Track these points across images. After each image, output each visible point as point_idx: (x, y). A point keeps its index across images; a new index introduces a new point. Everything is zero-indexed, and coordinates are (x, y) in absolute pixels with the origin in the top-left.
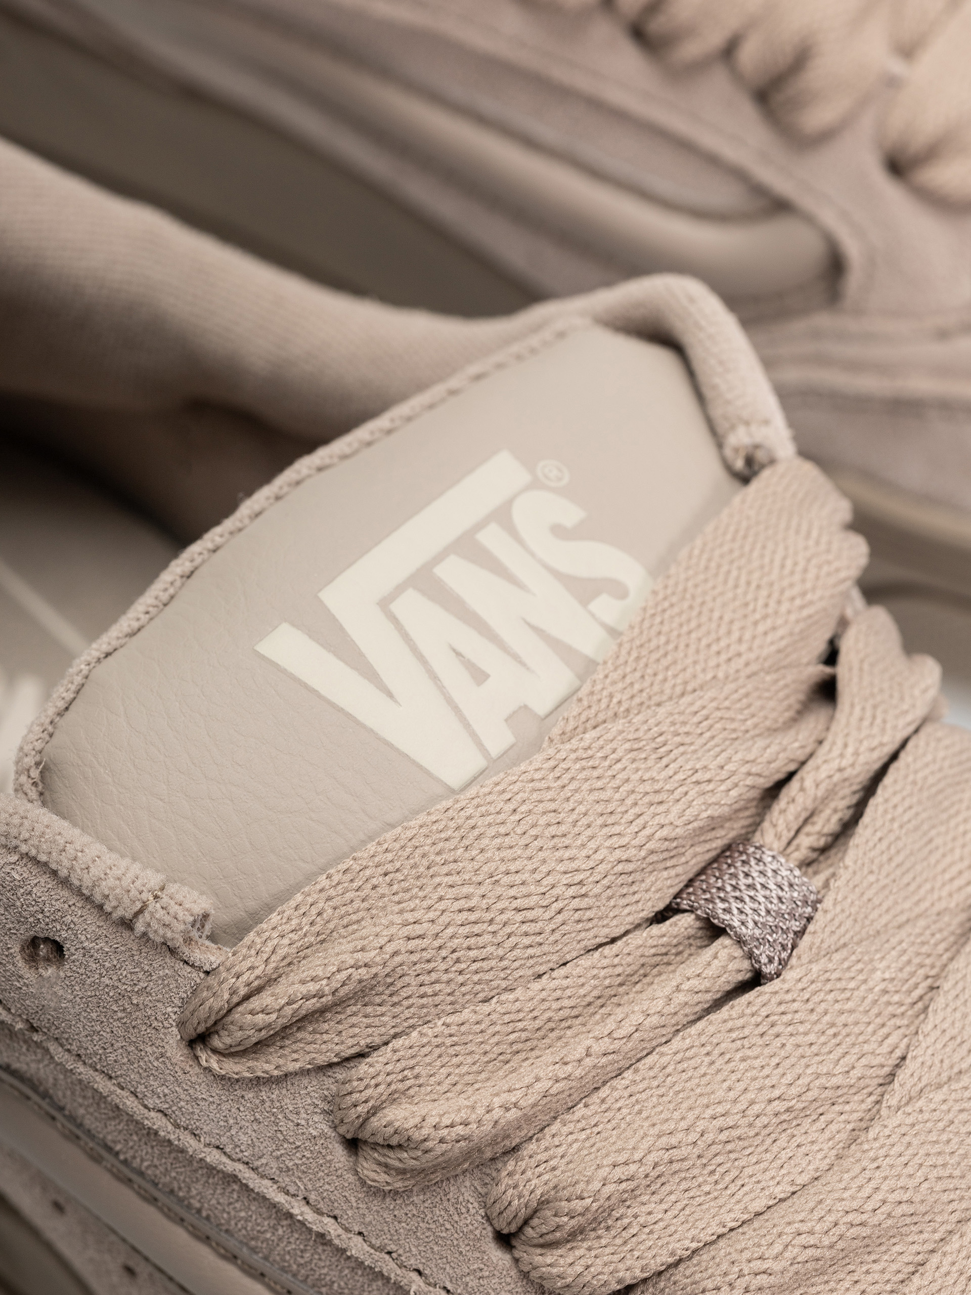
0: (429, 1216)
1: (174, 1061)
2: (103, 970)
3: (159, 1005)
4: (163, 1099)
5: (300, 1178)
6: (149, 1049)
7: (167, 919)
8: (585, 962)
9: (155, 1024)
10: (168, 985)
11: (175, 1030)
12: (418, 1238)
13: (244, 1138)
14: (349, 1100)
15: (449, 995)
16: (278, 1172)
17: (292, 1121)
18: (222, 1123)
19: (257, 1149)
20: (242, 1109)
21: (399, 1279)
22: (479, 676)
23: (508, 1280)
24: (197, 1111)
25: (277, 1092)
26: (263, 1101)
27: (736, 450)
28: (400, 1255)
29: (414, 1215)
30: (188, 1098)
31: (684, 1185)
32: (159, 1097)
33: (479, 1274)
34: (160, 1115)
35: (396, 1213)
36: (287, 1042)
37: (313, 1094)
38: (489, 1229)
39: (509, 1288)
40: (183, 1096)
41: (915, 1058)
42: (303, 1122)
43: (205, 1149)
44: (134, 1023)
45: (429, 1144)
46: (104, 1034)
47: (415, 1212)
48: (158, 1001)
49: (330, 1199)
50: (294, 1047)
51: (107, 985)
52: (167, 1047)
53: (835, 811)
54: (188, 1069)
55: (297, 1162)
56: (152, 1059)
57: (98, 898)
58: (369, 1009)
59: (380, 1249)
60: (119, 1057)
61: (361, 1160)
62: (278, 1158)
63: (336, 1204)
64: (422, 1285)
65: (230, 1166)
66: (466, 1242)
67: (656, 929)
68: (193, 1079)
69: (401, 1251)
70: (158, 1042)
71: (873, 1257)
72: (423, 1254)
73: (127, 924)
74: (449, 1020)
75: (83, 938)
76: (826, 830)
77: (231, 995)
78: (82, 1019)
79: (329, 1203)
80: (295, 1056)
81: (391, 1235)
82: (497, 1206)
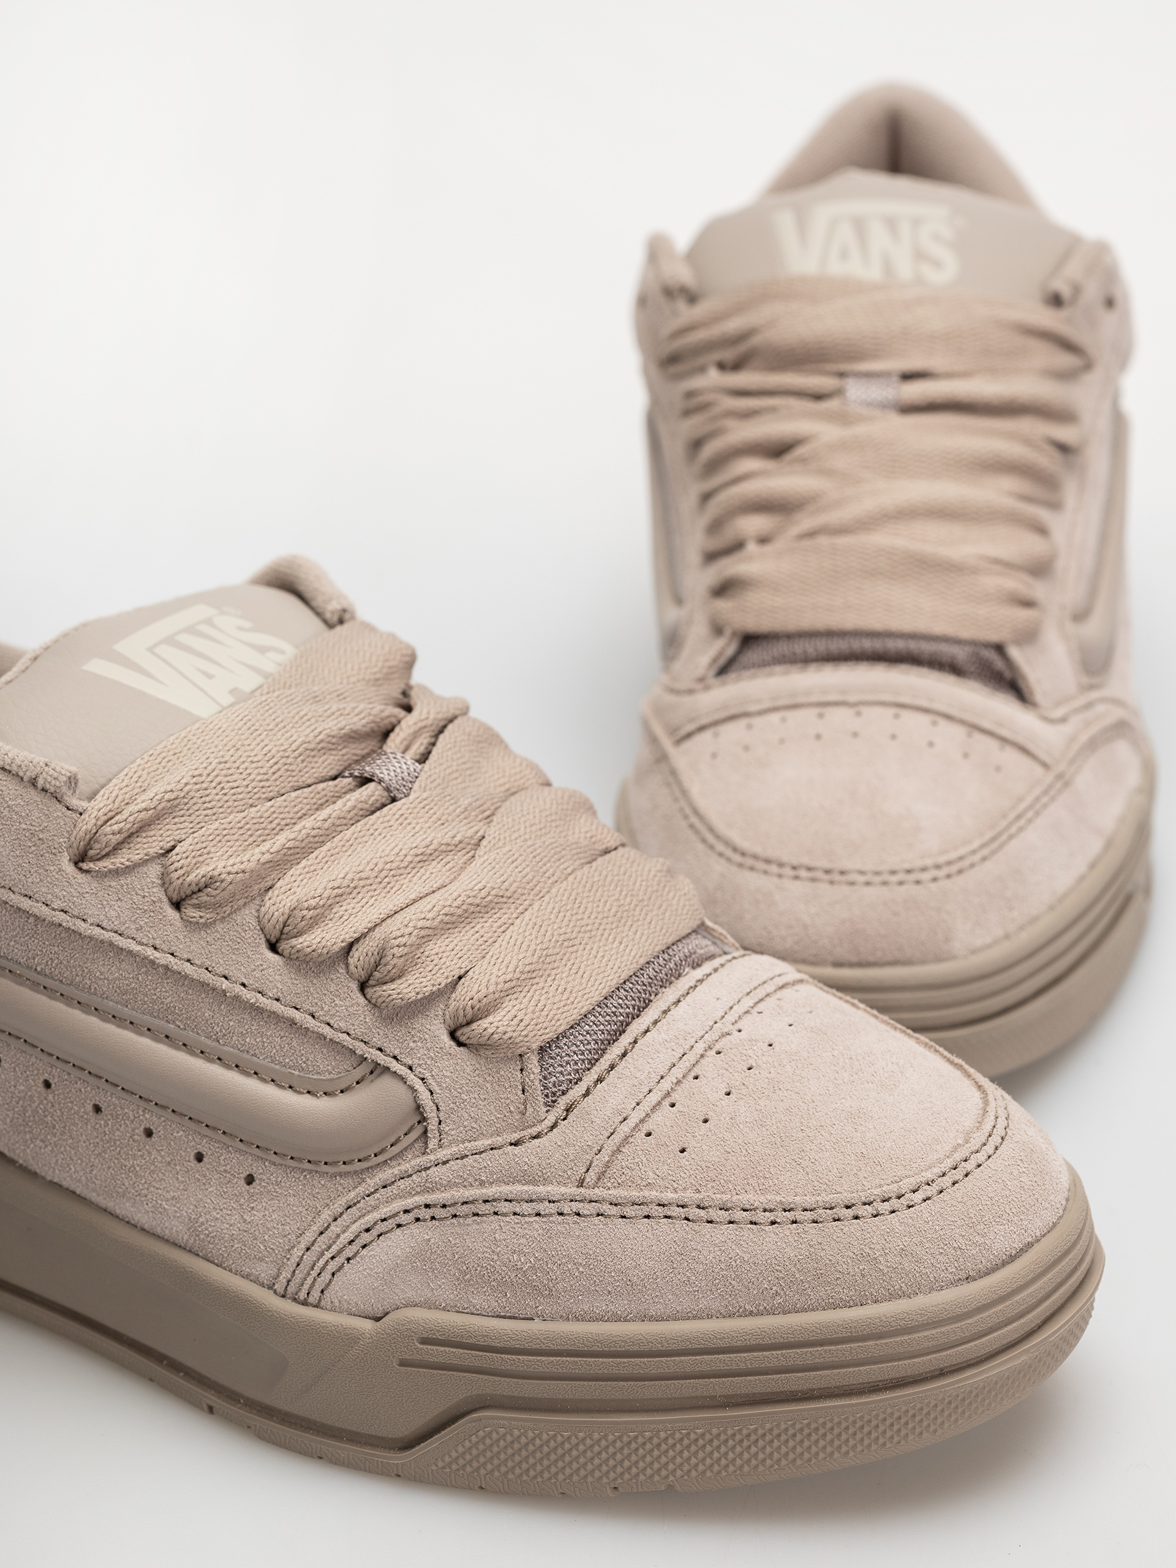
0: (228, 936)
1: (67, 872)
2: (21, 819)
3: (55, 838)
4: (63, 900)
5: (149, 931)
6: (52, 868)
7: (56, 775)
8: (293, 794)
9: (54, 851)
10: (59, 823)
11: (66, 854)
12: (222, 953)
13: (113, 913)
14: (173, 868)
15: (220, 807)
16: (135, 932)
17: (141, 895)
18: (99, 906)
19: (122, 918)
20: (110, 893)
21: (215, 982)
22: (210, 676)
23: (279, 967)
24: (84, 902)
25: (129, 879)
26: (122, 886)
27: (333, 613)
28: (213, 968)
29: (218, 939)
30: (78, 894)
31: (370, 894)
32: (61, 899)
33: (261, 968)
34: (62, 913)
35: (208, 939)
36: (132, 845)
37: (150, 876)
38: (262, 936)
39: (279, 973)
40: (75, 894)
41: (489, 835)
42: (147, 894)
43: (91, 927)
44: (42, 853)
45: (223, 876)
46: (25, 865)
47: (219, 936)
48: (54, 836)
49: (168, 941)
50: (137, 847)
51: (24, 830)
52: (62, 864)
53: (422, 744)
54: (76, 876)
55: (146, 920)
56: (54, 874)
57: (14, 768)
58: (176, 820)
59: (200, 967)
60: (35, 879)
61: (183, 910)
62: (134, 921)
63: (172, 943)
64: (229, 984)
65: (107, 935)
66: (251, 949)
67: (331, 783)
68: (80, 881)
69: (213, 965)
70: (57, 862)
71: (484, 920)
72: (227, 962)
73: (33, 782)
74: (222, 821)
75: (8, 799)
76: (419, 751)
77: (97, 820)
78: (11, 858)
79: (168, 943)
80: (138, 852)
81: (207, 955)
82: (266, 917)
